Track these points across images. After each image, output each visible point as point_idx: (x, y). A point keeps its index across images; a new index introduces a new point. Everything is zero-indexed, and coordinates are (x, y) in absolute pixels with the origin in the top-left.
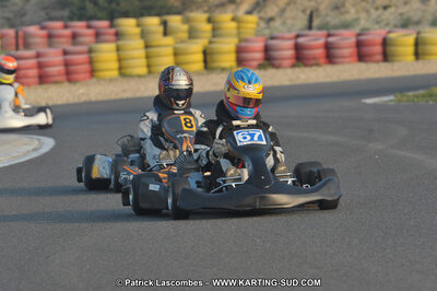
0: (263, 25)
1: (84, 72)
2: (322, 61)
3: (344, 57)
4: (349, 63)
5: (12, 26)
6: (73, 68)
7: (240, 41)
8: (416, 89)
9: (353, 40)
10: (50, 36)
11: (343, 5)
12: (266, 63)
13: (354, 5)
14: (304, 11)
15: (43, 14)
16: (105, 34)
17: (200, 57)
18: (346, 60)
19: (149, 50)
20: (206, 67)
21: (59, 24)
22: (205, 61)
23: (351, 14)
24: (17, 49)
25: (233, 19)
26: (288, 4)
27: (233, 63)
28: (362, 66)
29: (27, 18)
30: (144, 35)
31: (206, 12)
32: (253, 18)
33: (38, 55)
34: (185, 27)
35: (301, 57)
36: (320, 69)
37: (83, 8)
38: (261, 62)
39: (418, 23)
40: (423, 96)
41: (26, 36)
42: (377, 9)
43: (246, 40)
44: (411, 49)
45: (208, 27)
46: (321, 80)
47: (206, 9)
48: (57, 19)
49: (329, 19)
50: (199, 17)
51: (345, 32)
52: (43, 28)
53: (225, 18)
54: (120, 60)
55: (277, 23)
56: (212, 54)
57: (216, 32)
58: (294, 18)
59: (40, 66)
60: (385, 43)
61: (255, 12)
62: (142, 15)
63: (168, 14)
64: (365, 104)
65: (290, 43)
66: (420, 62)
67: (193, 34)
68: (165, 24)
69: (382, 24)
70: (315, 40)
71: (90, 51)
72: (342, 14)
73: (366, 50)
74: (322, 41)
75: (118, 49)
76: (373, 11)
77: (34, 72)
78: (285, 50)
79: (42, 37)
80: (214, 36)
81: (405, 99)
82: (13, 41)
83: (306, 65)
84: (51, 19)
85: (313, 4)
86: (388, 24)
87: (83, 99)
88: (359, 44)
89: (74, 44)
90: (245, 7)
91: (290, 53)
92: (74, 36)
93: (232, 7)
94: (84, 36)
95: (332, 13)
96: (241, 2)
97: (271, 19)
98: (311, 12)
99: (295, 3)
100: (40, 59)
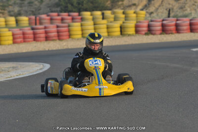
0: (148, 15)
1: (66, 36)
2: (174, 32)
3: (183, 30)
4: (186, 33)
5: (34, 14)
6: (61, 34)
7: (137, 22)
9: (188, 22)
10: (51, 19)
11: (185, 7)
12: (149, 32)
13: (189, 7)
14: (166, 9)
15: (48, 9)
16: (76, 19)
17: (119, 29)
18: (186, 31)
19: (96, 26)
20: (121, 34)
21: (55, 14)
22: (121, 31)
23: (188, 11)
24: (36, 24)
25: (135, 13)
26: (160, 6)
27: (134, 32)
28: (192, 34)
29: (41, 11)
30: (93, 19)
31: (122, 9)
32: (144, 12)
33: (45, 28)
34: (113, 16)
35: (164, 30)
36: (173, 35)
37: (67, 7)
38: (146, 32)
41: (40, 19)
43: (140, 22)
45: (123, 16)
46: (173, 40)
47: (122, 8)
48: (54, 12)
49: (178, 13)
50: (119, 11)
51: (185, 19)
52: (48, 16)
53: (131, 12)
54: (82, 30)
55: (154, 15)
56: (124, 28)
57: (127, 18)
58: (162, 13)
59: (46, 32)
61: (145, 10)
62: (93, 10)
63: (105, 10)
64: (192, 51)
65: (159, 24)
67: (116, 19)
68: (103, 14)
70: (171, 22)
71: (69, 26)
72: (184, 11)
73: (193, 27)
74: (174, 23)
75: (82, 25)
77: (43, 35)
78: (157, 27)
79: (48, 19)
80: (126, 20)
82: (34, 21)
83: (167, 34)
84: (52, 12)
85: (171, 6)
87: (65, 47)
88: (191, 24)
89: (62, 23)
90: (140, 7)
91: (160, 28)
92: (62, 19)
93: (134, 7)
94: (67, 19)
95: (179, 11)
96: (138, 5)
97: (152, 13)
98: (170, 10)
99: (163, 6)
100: (47, 30)
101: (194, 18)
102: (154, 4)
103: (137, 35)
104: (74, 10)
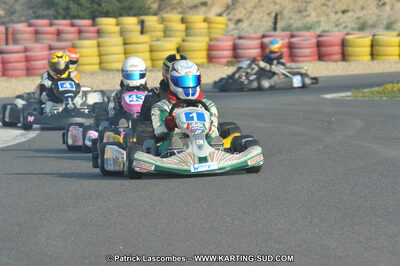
0: (232, 26)
3: (304, 56)
4: (310, 61)
5: (3, 23)
7: (211, 40)
8: (371, 86)
9: (314, 40)
10: (37, 33)
11: (306, 10)
12: (235, 60)
13: (314, 9)
14: (269, 14)
15: (30, 12)
16: (88, 32)
18: (308, 59)
19: (127, 47)
21: (46, 22)
23: (313, 17)
24: (7, 44)
25: (205, 20)
26: (255, 8)
27: (205, 60)
28: (322, 64)
29: (16, 16)
30: (122, 33)
31: (180, 13)
32: (223, 19)
33: (26, 50)
34: (161, 27)
37: (67, 9)
38: (229, 59)
39: (373, 26)
40: (378, 92)
41: (15, 33)
42: (336, 13)
43: (217, 40)
44: (367, 50)
45: (182, 27)
47: (180, 10)
48: (42, 17)
49: (292, 21)
50: (174, 17)
51: (307, 34)
52: (30, 25)
53: (197, 19)
54: (100, 55)
55: (245, 25)
56: (185, 51)
57: (188, 31)
58: (260, 20)
59: (28, 59)
60: (344, 44)
61: (225, 15)
62: (121, 15)
63: (146, 14)
64: (324, 99)
65: (257, 42)
66: (375, 62)
67: (167, 33)
68: (142, 23)
69: (341, 27)
72: (304, 17)
73: (324, 49)
74: (286, 41)
75: (99, 46)
76: (332, 15)
77: (22, 65)
78: (252, 49)
79: (30, 33)
80: (187, 35)
81: (361, 95)
82: (4, 36)
84: (37, 17)
85: (278, 7)
86: (346, 27)
88: (319, 45)
89: (58, 40)
90: (217, 9)
91: (257, 51)
93: (204, 9)
94: (68, 33)
95: (295, 16)
96: (212, 5)
97: (239, 21)
98: (276, 15)
99: (262, 6)
100: (28, 54)
101: (324, 31)
102: (243, 4)
103: (211, 65)
104: (82, 13)
